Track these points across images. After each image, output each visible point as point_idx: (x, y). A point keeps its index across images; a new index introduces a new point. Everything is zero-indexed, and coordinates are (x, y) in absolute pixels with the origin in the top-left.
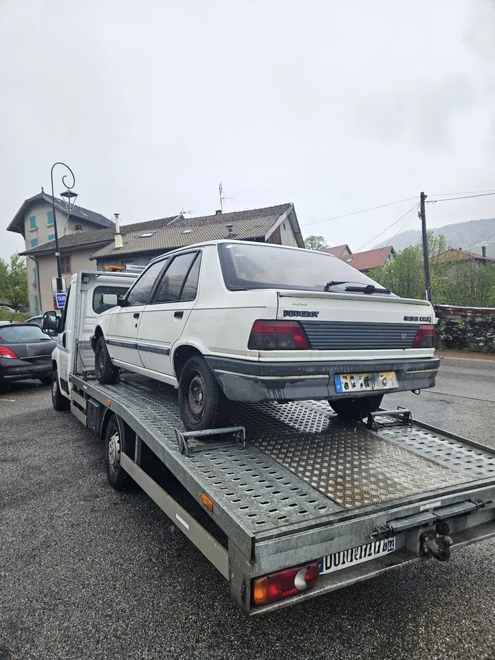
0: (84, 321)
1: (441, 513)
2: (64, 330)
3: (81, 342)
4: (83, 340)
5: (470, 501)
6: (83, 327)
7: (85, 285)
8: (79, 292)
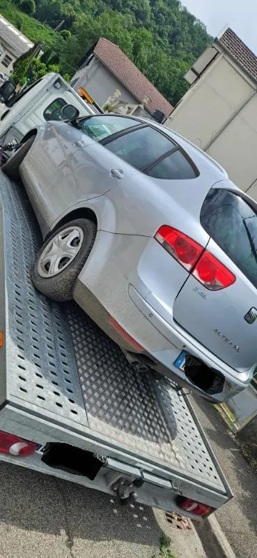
0: (30, 114)
1: (146, 476)
2: (11, 106)
3: (15, 128)
4: (17, 127)
5: (171, 481)
6: (26, 119)
7: (53, 89)
8: (45, 90)
